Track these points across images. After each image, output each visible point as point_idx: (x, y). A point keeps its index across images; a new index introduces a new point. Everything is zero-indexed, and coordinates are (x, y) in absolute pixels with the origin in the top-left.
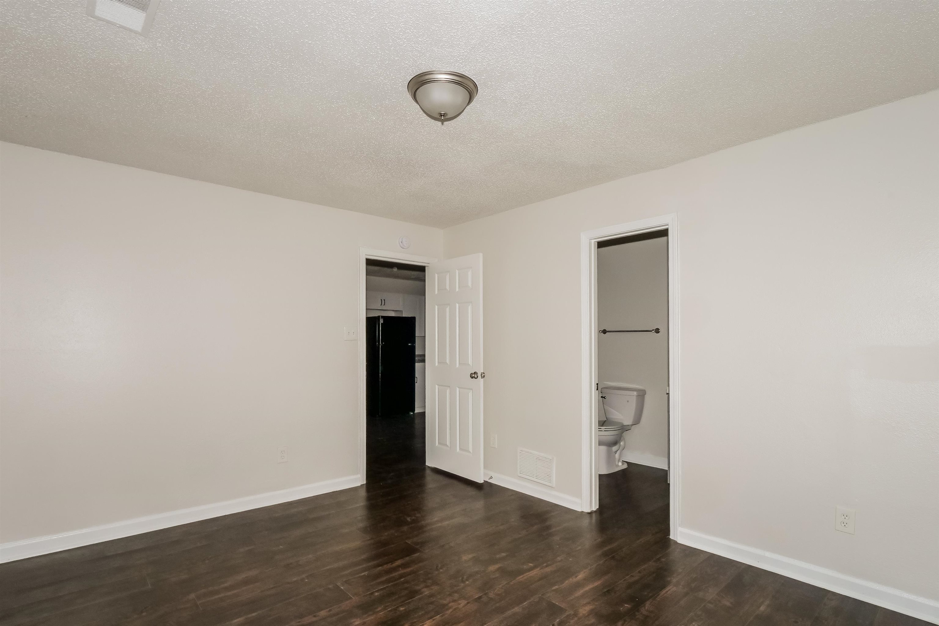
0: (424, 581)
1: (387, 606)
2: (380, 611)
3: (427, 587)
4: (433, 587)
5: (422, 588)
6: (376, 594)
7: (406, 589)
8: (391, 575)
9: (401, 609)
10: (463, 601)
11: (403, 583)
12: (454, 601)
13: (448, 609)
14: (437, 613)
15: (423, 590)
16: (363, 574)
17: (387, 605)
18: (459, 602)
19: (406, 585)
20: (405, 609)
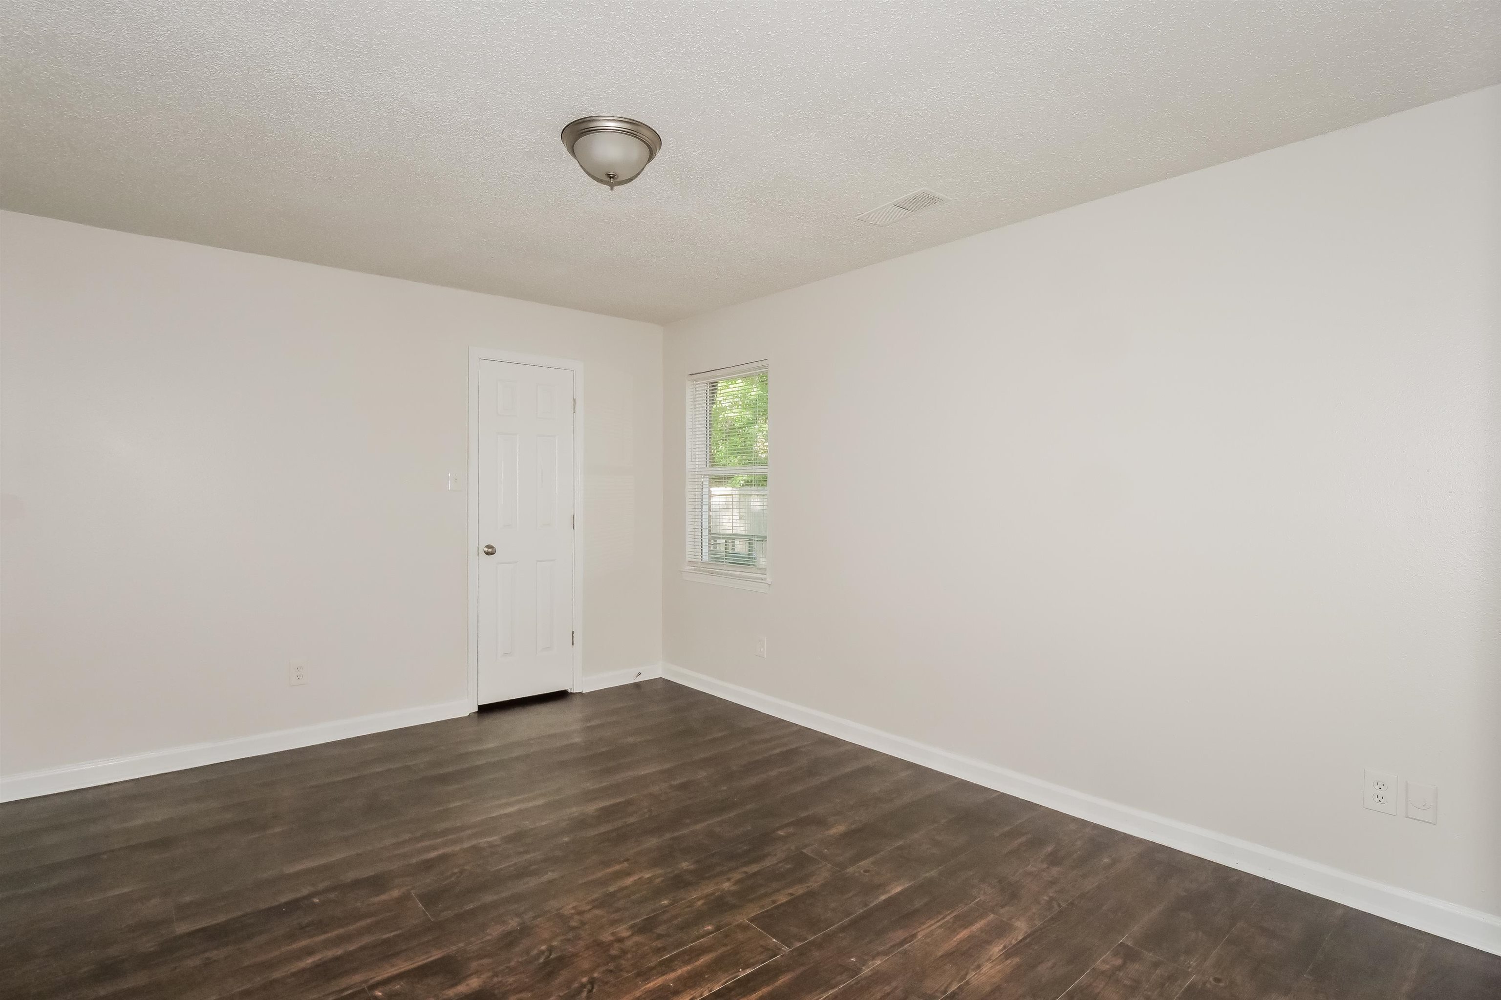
0: (624, 952)
1: (688, 907)
2: (699, 899)
3: (620, 940)
4: (611, 938)
5: (629, 937)
6: (710, 928)
7: (659, 937)
8: (689, 967)
9: (666, 902)
10: (566, 913)
11: (663, 949)
12: (580, 913)
13: (596, 900)
14: (612, 895)
15: (628, 933)
16: (748, 971)
17: (689, 909)
18: (573, 911)
19: (658, 944)
20: (660, 901)
